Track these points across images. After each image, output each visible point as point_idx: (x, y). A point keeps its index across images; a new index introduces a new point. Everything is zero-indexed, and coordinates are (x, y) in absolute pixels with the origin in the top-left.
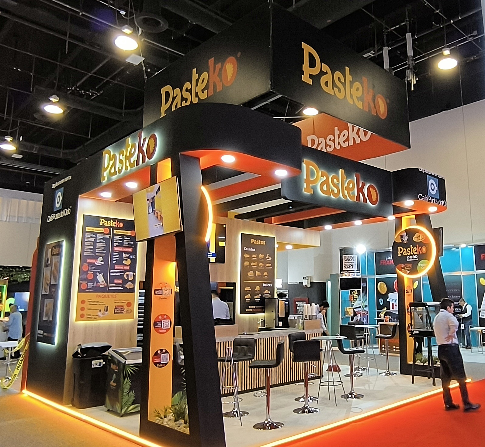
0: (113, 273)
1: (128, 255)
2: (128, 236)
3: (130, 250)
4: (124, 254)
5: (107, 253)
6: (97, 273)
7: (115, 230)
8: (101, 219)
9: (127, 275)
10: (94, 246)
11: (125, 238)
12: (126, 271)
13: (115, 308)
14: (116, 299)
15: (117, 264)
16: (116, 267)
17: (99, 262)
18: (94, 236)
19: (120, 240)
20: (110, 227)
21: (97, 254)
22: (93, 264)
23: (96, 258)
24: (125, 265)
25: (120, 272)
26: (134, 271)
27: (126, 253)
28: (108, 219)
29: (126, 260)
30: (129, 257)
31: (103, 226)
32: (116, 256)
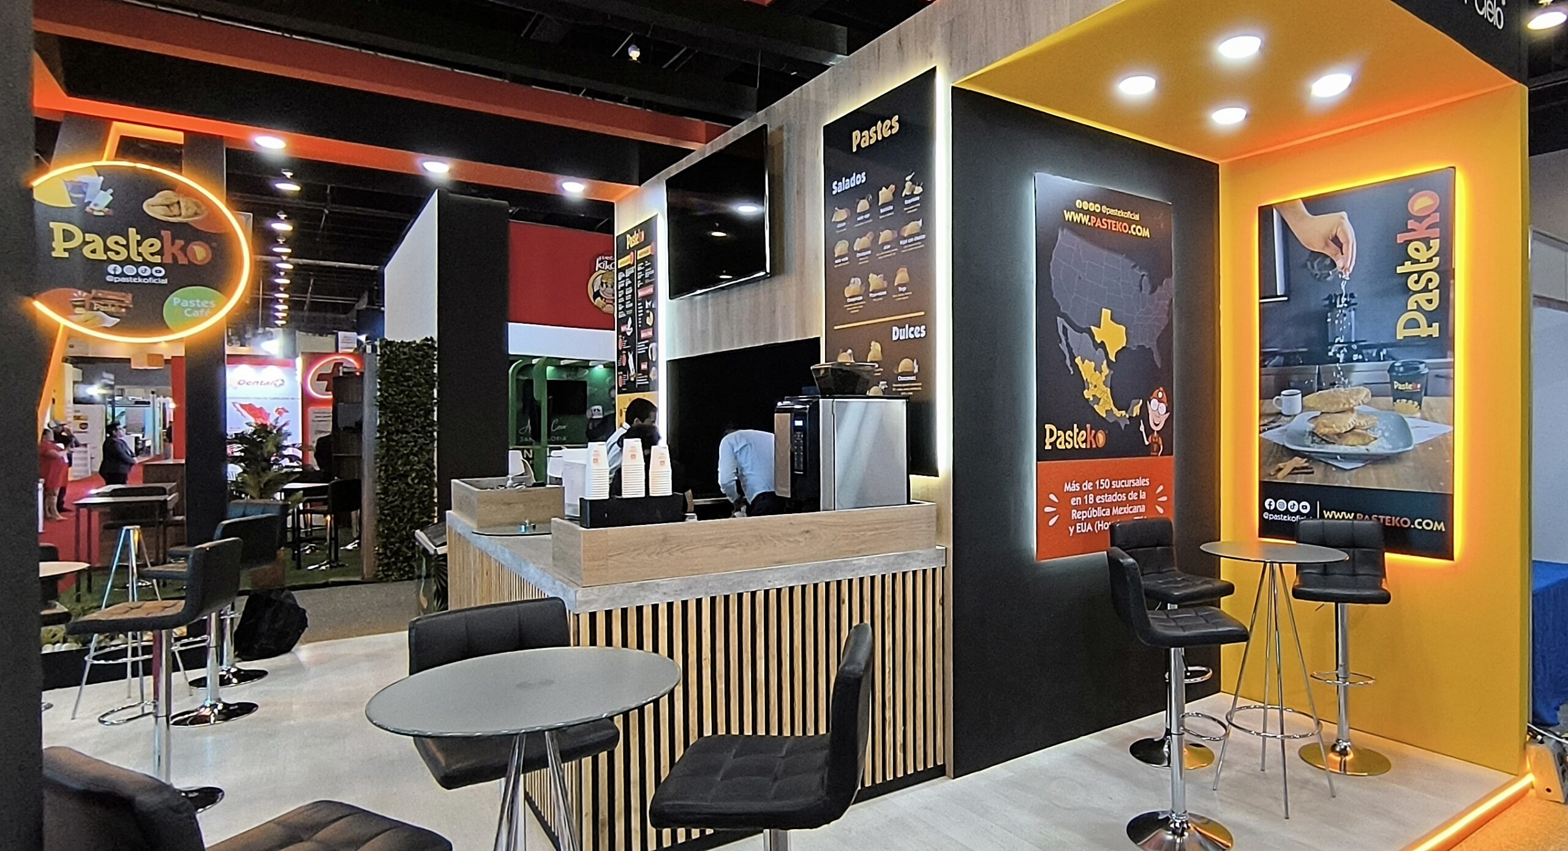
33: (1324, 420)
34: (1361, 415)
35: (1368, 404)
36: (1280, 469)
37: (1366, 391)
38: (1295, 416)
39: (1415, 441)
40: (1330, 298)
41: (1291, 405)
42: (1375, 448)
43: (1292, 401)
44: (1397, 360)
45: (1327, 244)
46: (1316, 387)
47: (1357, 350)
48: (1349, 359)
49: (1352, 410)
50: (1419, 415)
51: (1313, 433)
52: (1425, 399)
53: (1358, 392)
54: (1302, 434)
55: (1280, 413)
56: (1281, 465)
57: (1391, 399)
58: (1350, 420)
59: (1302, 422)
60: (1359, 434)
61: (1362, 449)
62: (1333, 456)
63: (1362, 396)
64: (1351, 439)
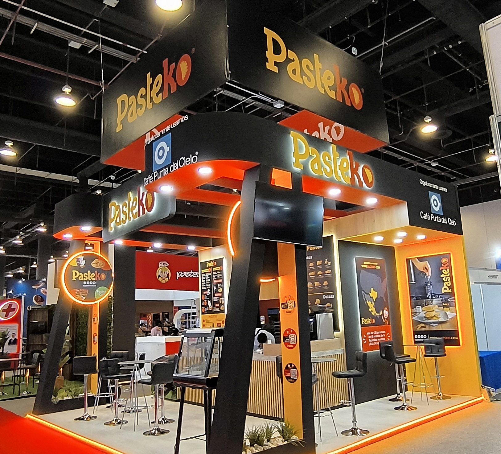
0: (215, 299)
1: (220, 285)
2: (219, 271)
3: (221, 281)
4: (218, 285)
5: (211, 286)
6: (208, 301)
7: (213, 268)
8: (207, 263)
9: (221, 300)
10: (206, 282)
11: (218, 272)
12: (221, 297)
13: (217, 325)
14: (217, 318)
15: (215, 293)
16: (216, 295)
17: (208, 293)
18: (205, 275)
19: (216, 275)
20: (210, 267)
21: (207, 287)
22: (206, 294)
23: (206, 290)
24: (219, 292)
25: (218, 298)
26: (224, 297)
27: (219, 283)
28: (209, 262)
29: (220, 289)
30: (221, 287)
31: (208, 267)
32: (215, 288)
33: (427, 313)
34: (436, 312)
35: (438, 309)
36: (418, 327)
37: (437, 306)
38: (420, 313)
39: (449, 318)
40: (426, 282)
41: (419, 310)
42: (440, 320)
43: (419, 309)
44: (443, 298)
45: (424, 269)
46: (425, 305)
47: (433, 296)
48: (432, 298)
49: (434, 311)
50: (449, 311)
51: (425, 317)
52: (450, 307)
53: (435, 306)
54: (422, 317)
55: (416, 312)
56: (418, 326)
57: (443, 308)
58: (434, 313)
59: (422, 314)
60: (436, 317)
61: (437, 321)
62: (431, 323)
63: (436, 307)
64: (434, 318)
